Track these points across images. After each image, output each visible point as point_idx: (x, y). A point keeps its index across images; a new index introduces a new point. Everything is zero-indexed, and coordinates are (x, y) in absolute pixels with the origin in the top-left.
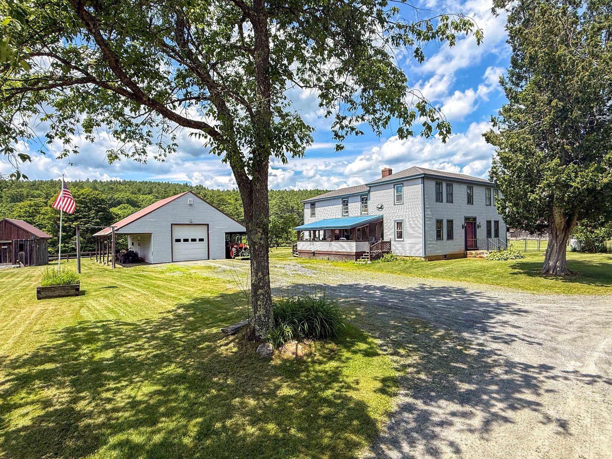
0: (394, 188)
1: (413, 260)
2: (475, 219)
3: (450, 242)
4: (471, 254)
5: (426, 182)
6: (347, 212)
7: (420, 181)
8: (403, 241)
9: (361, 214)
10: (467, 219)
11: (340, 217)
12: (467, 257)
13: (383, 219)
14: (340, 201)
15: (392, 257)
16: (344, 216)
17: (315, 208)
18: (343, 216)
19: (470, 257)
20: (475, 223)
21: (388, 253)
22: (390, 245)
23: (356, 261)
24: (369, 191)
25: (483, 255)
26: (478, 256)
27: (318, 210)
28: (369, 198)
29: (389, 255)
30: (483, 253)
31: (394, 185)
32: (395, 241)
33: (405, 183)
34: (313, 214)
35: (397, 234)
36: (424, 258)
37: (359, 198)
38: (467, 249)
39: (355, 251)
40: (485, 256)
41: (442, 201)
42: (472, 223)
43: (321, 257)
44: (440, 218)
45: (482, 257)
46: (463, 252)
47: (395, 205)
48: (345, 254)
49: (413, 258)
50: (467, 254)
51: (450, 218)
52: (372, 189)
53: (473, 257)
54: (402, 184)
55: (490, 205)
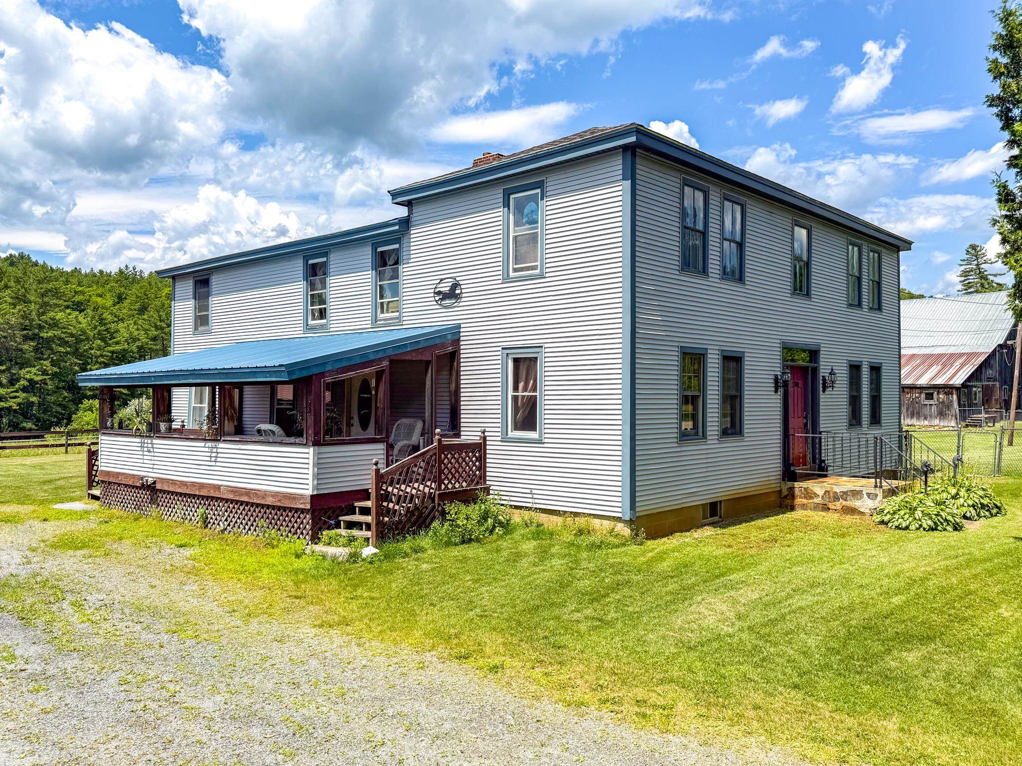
0: (506, 204)
1: (580, 532)
2: (814, 354)
3: (731, 445)
4: (809, 494)
5: (643, 170)
6: (322, 314)
7: (617, 165)
8: (540, 442)
9: (375, 320)
10: (788, 349)
11: (297, 331)
12: (792, 508)
13: (456, 342)
14: (298, 266)
15: (485, 517)
16: (313, 328)
17: (207, 295)
18: (308, 328)
19: (804, 507)
20: (815, 371)
21: (467, 497)
22: (482, 459)
23: (315, 539)
24: (405, 224)
25: (856, 503)
26: (838, 505)
27: (218, 303)
28: (404, 255)
29: (474, 510)
30: (856, 494)
31: (507, 194)
32: (505, 439)
33: (552, 182)
34: (202, 320)
35: (516, 409)
36: (630, 523)
37: (366, 254)
38: (789, 475)
39: (310, 492)
40: (865, 504)
41: (704, 272)
42: (805, 369)
43: (179, 507)
44: (694, 342)
45: (852, 511)
46: (775, 487)
47: (506, 279)
48: (269, 501)
49: (581, 521)
50: (791, 494)
51: (733, 347)
52: (419, 212)
53: (816, 507)
54: (540, 185)
55: (860, 305)
